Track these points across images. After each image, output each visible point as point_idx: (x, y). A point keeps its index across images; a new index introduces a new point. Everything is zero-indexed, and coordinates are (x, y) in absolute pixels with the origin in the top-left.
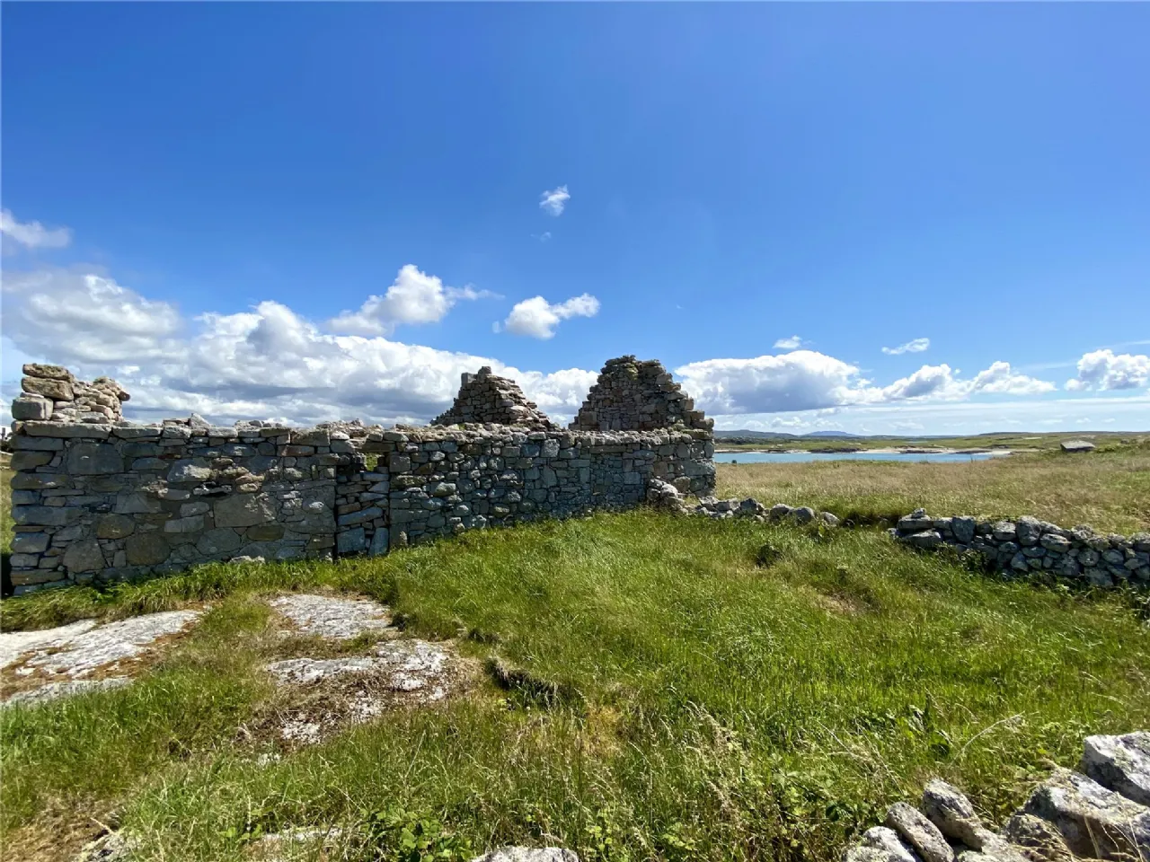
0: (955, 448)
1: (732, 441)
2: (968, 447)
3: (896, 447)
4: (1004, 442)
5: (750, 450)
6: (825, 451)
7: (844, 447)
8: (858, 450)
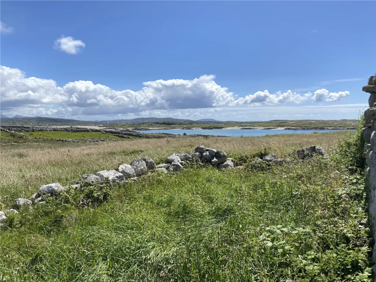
0: (263, 126)
1: (164, 123)
2: (268, 126)
3: (239, 126)
4: (282, 124)
5: (175, 128)
6: (209, 128)
7: (217, 126)
8: (223, 128)
